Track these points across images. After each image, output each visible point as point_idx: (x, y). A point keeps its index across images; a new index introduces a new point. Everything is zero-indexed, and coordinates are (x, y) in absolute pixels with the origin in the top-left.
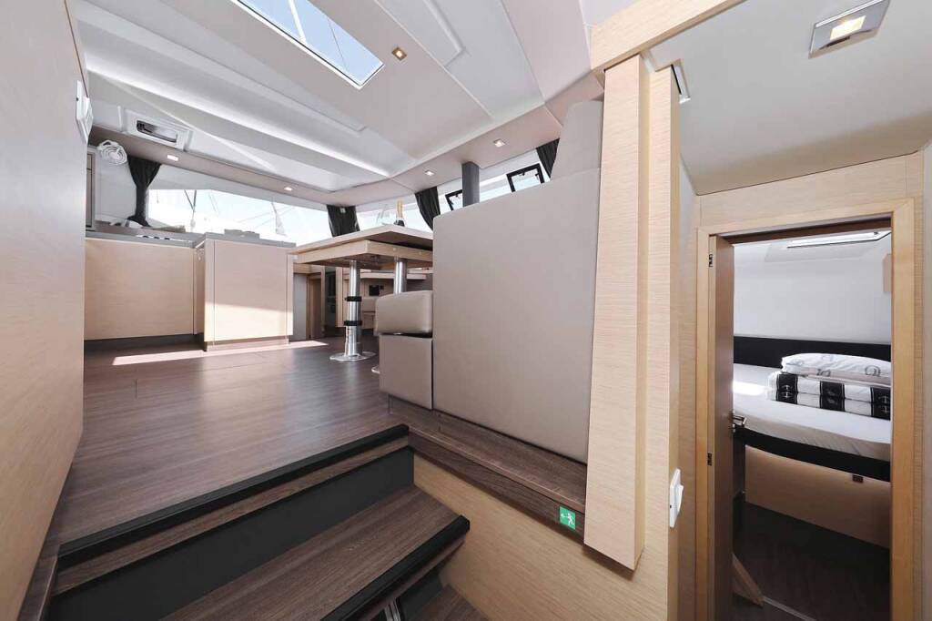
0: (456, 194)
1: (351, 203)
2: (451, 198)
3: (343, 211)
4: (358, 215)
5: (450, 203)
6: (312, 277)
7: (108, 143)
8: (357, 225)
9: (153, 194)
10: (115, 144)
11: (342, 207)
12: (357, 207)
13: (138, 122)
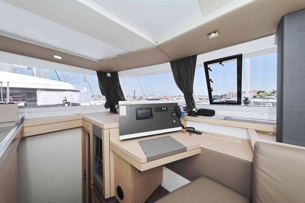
1: (115, 69)
2: (209, 65)
3: (109, 75)
5: (207, 70)
8: (120, 85)
11: (108, 73)
12: (119, 73)
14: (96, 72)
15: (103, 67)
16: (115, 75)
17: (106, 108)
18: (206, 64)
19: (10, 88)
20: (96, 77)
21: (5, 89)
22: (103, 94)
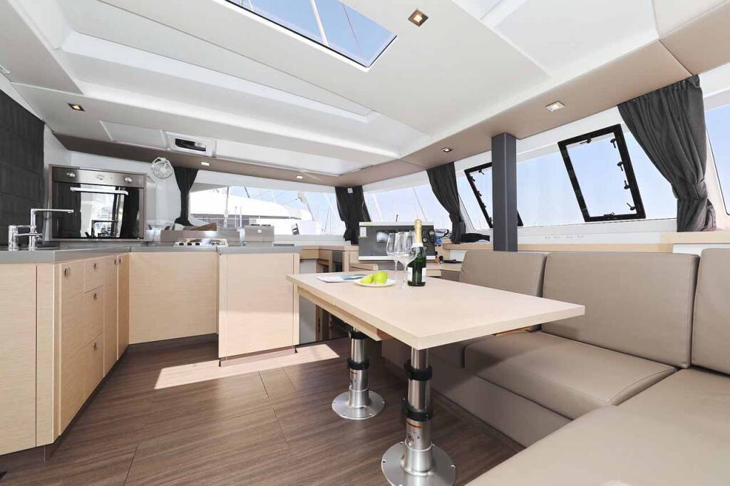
0: (479, 168)
1: (358, 183)
2: (472, 174)
3: (350, 191)
4: (365, 195)
5: (471, 180)
6: (322, 263)
7: (159, 160)
8: (365, 205)
9: (193, 196)
10: (163, 159)
11: (350, 188)
12: (363, 187)
13: (176, 140)
14: (334, 189)
15: (344, 181)
16: (358, 190)
17: (346, 240)
18: (467, 172)
19: (243, 216)
20: (334, 196)
21: (238, 216)
22: (342, 220)
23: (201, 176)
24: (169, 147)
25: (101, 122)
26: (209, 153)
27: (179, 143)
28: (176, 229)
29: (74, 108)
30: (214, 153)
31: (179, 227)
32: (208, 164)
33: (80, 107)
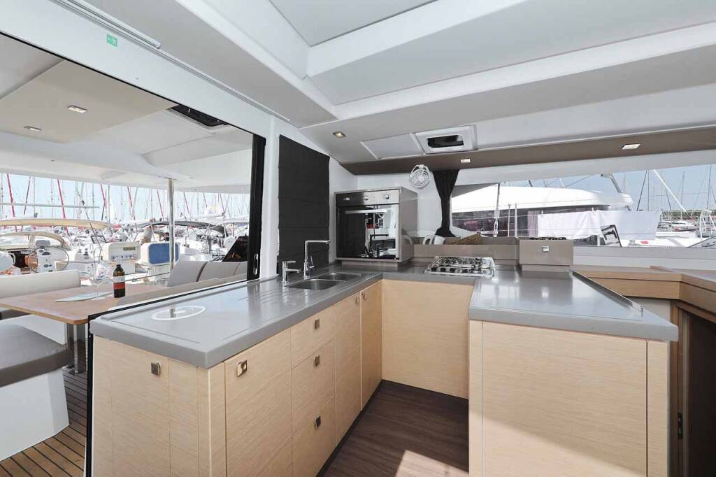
13: (429, 139)
19: (518, 210)
21: (512, 211)
23: (463, 177)
24: (424, 151)
25: (362, 143)
26: (468, 146)
27: (433, 142)
28: (435, 243)
29: (337, 137)
30: (475, 143)
31: (439, 240)
32: (469, 161)
33: (342, 134)
